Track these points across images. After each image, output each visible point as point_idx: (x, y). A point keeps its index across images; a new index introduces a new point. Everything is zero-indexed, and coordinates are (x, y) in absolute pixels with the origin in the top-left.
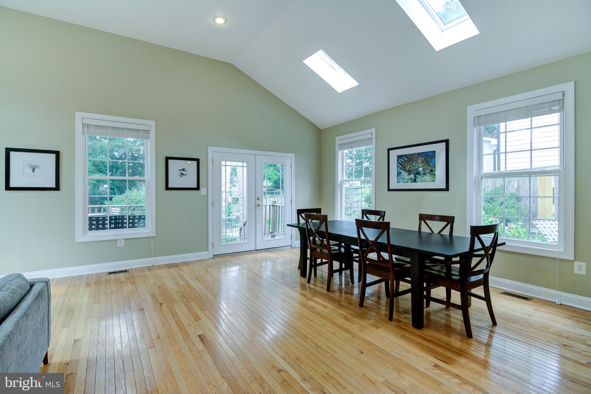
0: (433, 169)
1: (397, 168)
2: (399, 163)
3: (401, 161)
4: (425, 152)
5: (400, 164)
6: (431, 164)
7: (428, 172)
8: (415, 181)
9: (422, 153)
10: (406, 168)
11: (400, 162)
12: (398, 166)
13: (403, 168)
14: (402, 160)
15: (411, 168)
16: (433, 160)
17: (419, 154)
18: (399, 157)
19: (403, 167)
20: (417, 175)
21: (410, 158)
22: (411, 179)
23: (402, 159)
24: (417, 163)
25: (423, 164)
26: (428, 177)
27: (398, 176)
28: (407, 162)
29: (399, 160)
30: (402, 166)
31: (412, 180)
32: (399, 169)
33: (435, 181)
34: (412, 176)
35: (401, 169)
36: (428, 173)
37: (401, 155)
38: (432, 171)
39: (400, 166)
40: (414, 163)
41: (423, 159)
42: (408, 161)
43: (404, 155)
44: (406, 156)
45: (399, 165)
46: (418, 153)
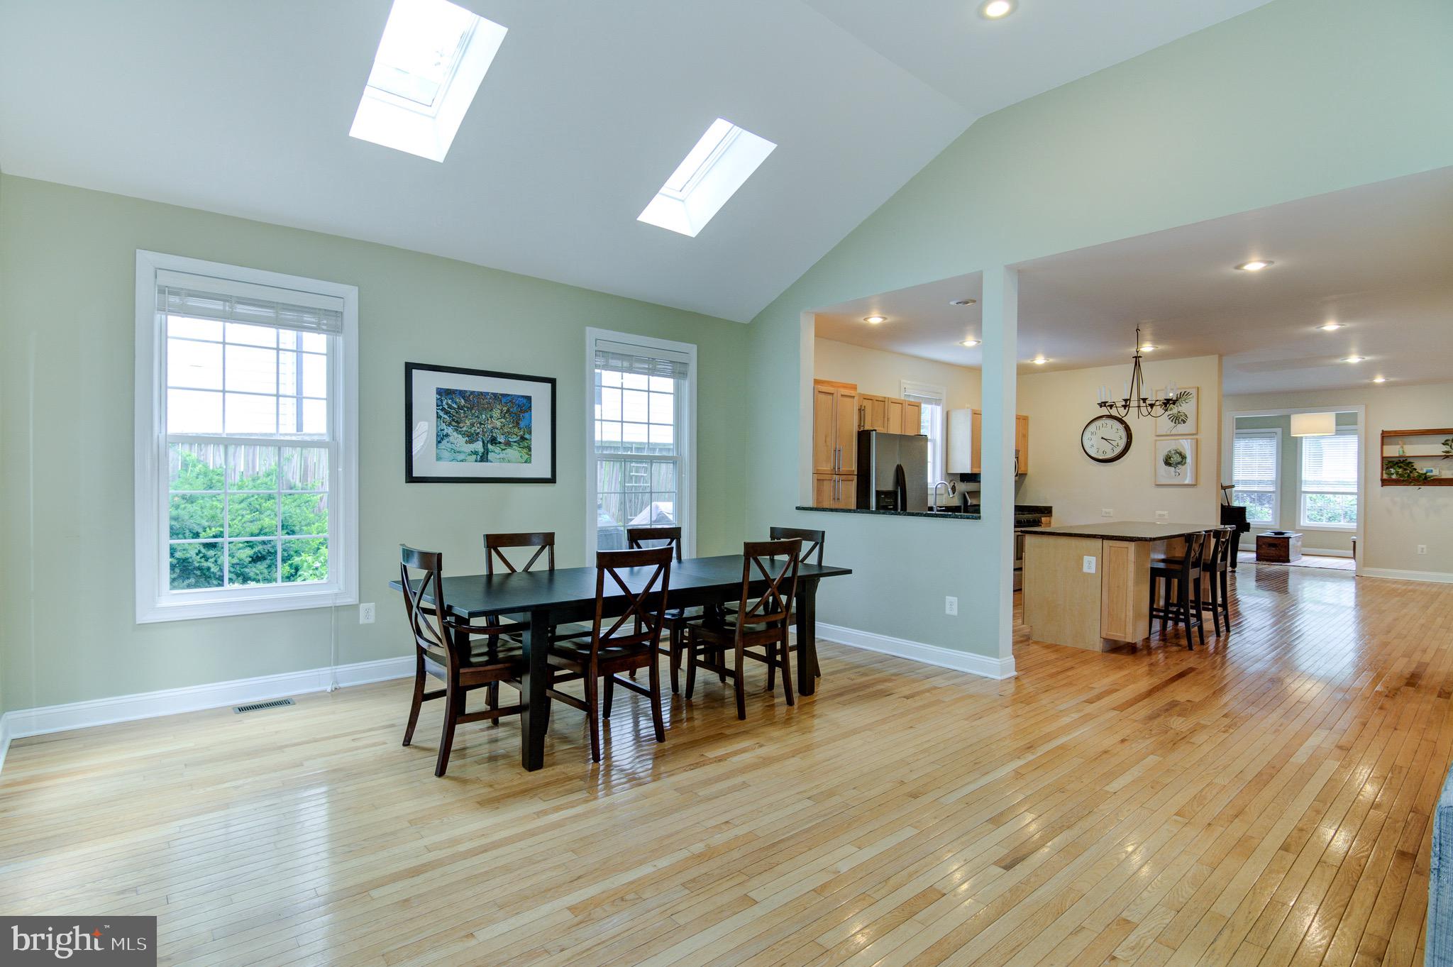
0: (527, 436)
1: (437, 421)
2: (443, 409)
3: (447, 404)
4: (509, 395)
5: (447, 413)
6: (522, 424)
7: (515, 440)
8: (484, 458)
9: (504, 395)
10: (461, 425)
11: (446, 407)
12: (439, 417)
13: (454, 423)
14: (450, 402)
15: (474, 426)
16: (527, 415)
17: (495, 395)
18: (443, 393)
19: (453, 420)
20: (490, 446)
21: (475, 401)
22: (476, 453)
23: (452, 399)
24: (491, 417)
25: (503, 420)
26: (513, 453)
27: (439, 442)
28: (466, 409)
29: (442, 401)
30: (450, 417)
31: (479, 457)
32: (444, 426)
33: (530, 462)
34: (478, 446)
35: (450, 424)
36: (515, 442)
37: (448, 390)
38: (523, 438)
39: (446, 416)
40: (484, 416)
41: (505, 409)
42: (467, 407)
43: (457, 390)
44: (462, 393)
45: (441, 413)
46: (492, 393)
